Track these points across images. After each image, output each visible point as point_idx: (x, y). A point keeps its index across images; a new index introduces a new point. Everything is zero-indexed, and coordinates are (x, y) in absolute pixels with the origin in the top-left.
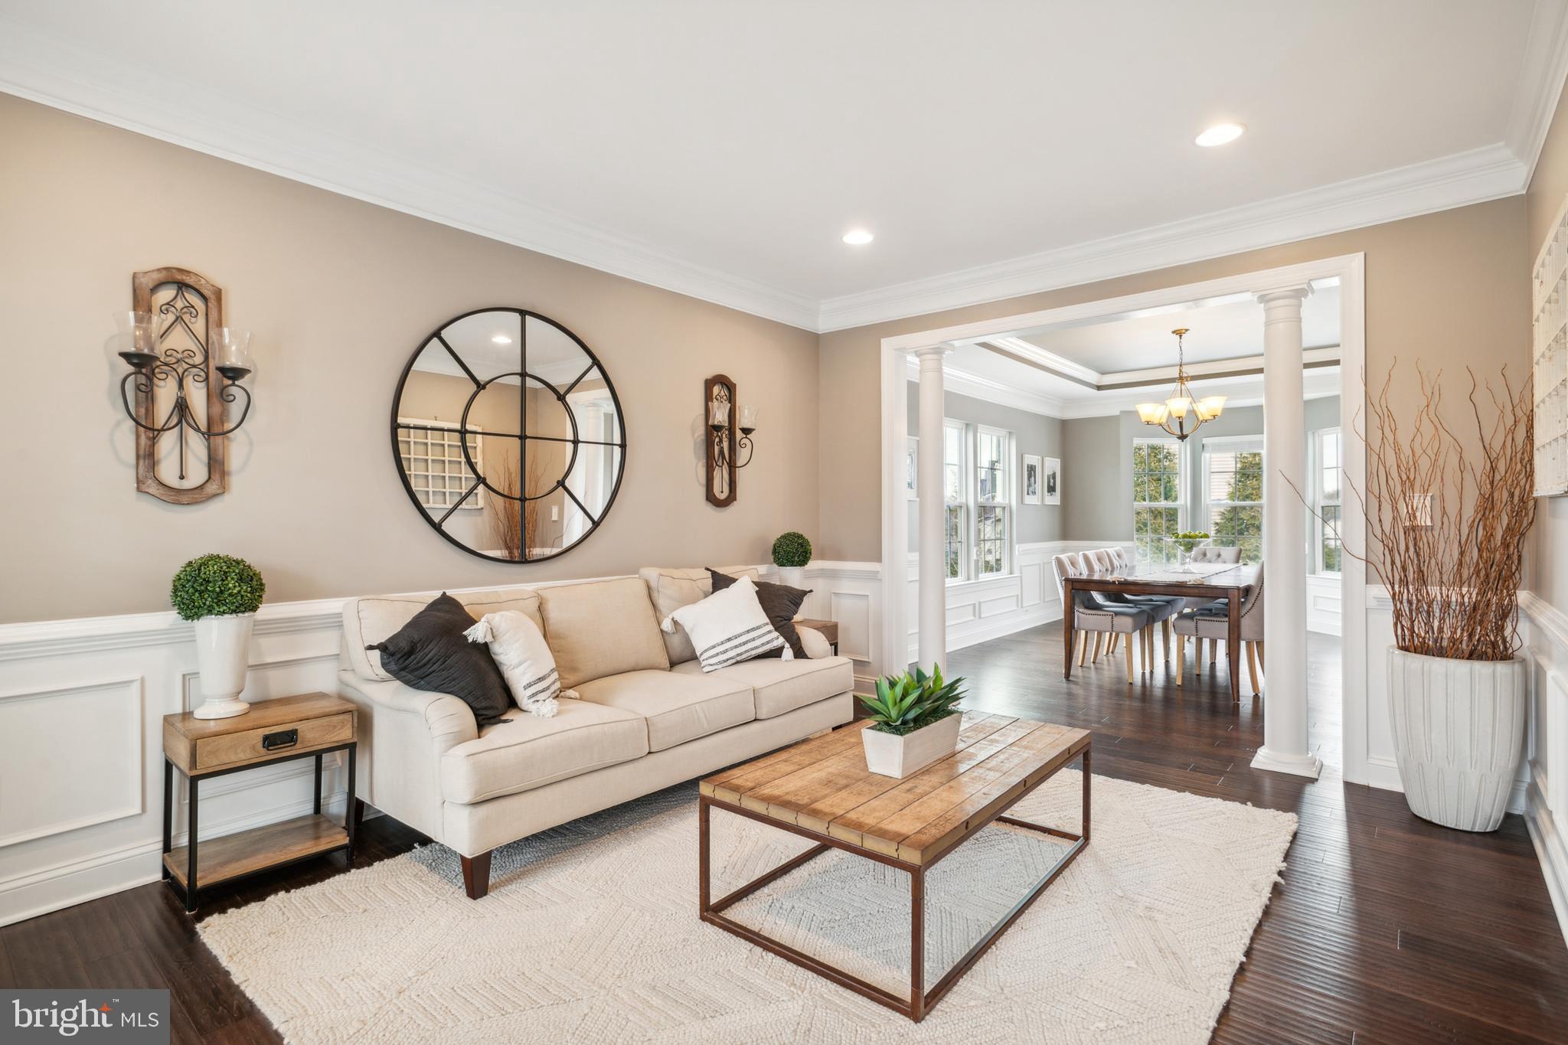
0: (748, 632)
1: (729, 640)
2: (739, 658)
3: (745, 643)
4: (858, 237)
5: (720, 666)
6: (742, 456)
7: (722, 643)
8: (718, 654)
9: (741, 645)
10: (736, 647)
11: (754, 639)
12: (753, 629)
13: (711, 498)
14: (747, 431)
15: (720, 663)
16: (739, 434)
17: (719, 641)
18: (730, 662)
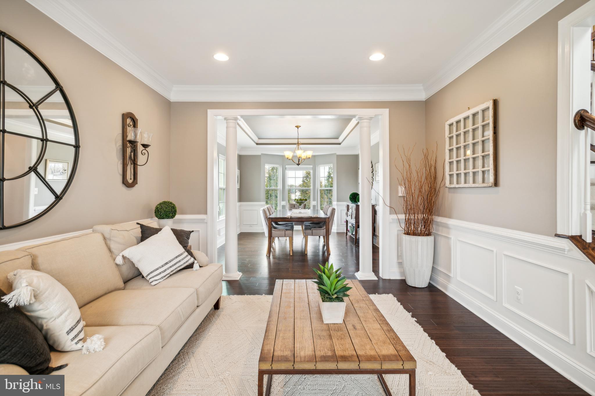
0: (176, 257)
1: (166, 263)
2: (171, 273)
3: (175, 264)
4: (221, 57)
5: (162, 280)
6: (141, 159)
7: (163, 266)
8: (160, 273)
9: (173, 266)
10: (171, 267)
11: (180, 261)
12: (179, 256)
13: (125, 182)
14: (145, 146)
15: (162, 278)
16: (140, 148)
17: (160, 265)
18: (165, 278)
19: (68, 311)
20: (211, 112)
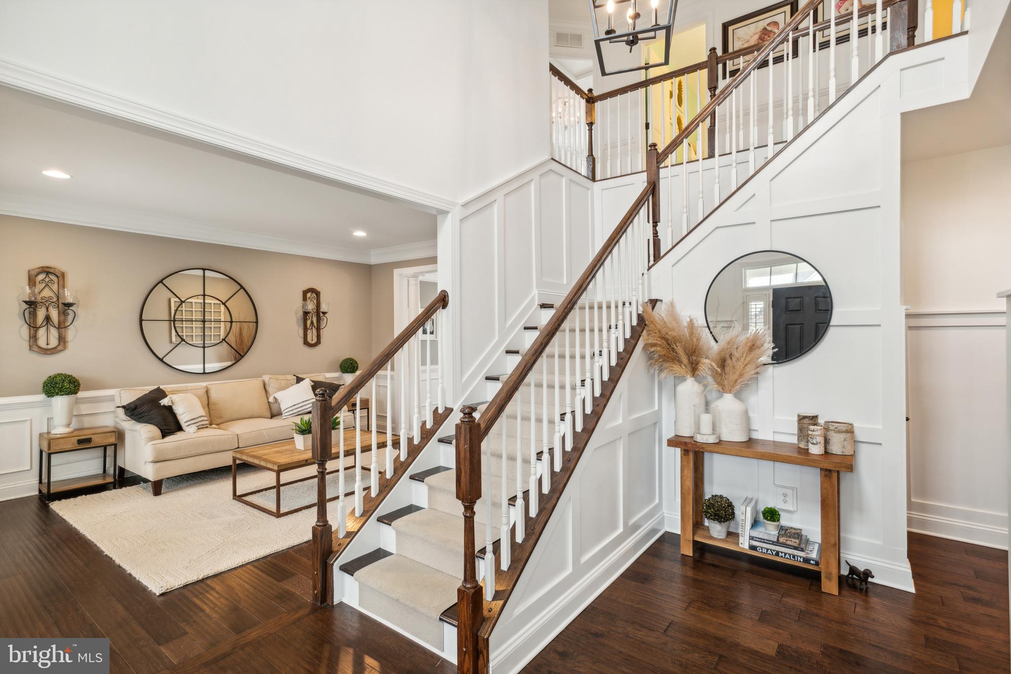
0: (303, 402)
1: (294, 405)
2: (299, 413)
3: (301, 407)
4: (360, 234)
5: (290, 416)
6: (323, 324)
7: (291, 407)
8: (289, 411)
9: (299, 407)
10: (297, 408)
11: (305, 405)
12: (306, 401)
13: (306, 343)
14: (324, 313)
15: (290, 415)
16: (321, 315)
18: (294, 415)
19: (188, 413)
20: (396, 272)
